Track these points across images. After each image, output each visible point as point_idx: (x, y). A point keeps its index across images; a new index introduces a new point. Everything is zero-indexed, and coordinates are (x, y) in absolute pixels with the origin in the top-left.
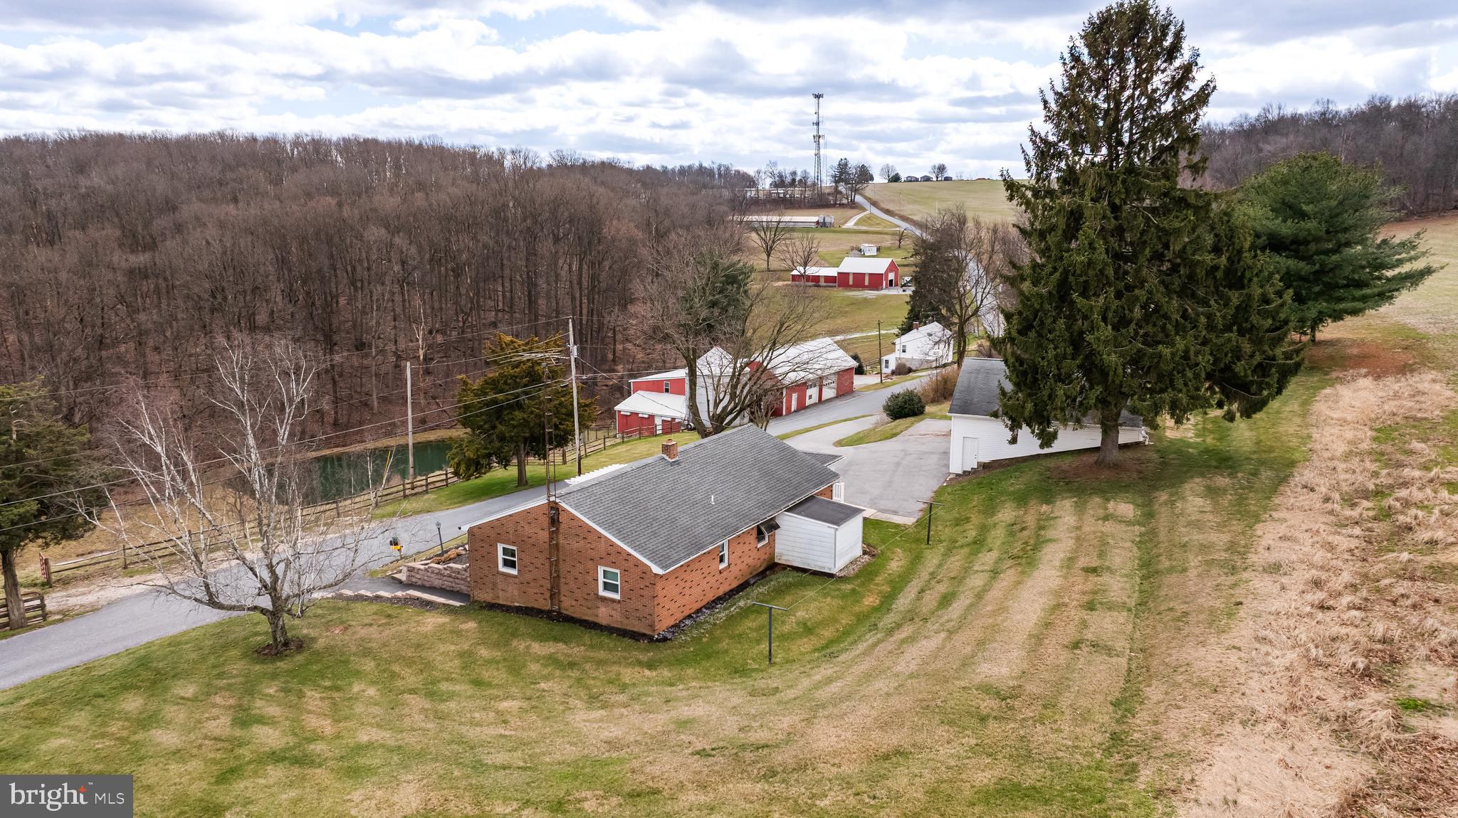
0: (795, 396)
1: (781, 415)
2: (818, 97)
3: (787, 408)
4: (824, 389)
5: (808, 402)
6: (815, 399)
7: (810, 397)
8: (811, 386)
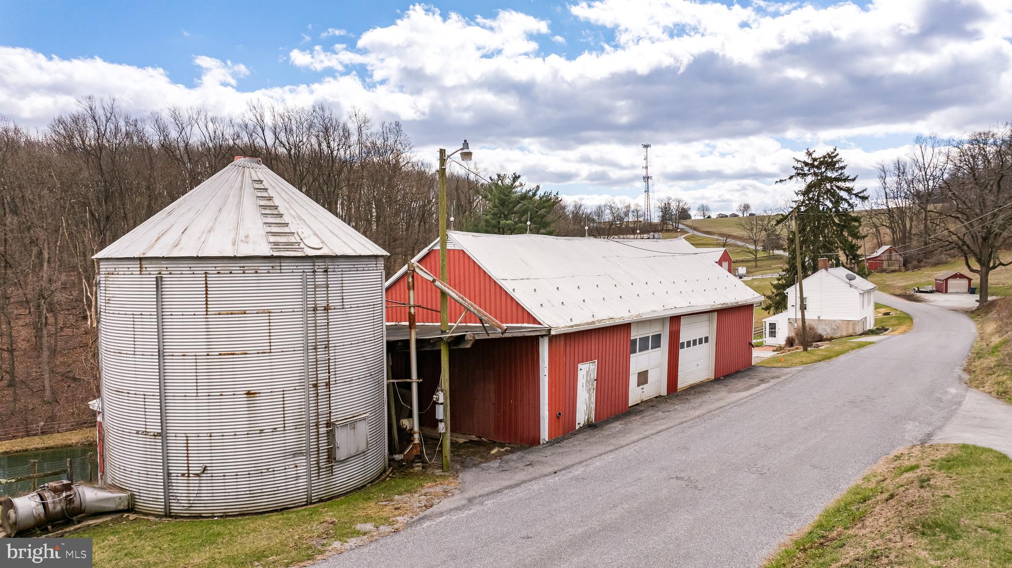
0: (586, 372)
1: (534, 442)
2: (646, 146)
3: (556, 417)
4: (684, 354)
5: (636, 394)
6: (657, 385)
7: (643, 378)
8: (644, 344)
